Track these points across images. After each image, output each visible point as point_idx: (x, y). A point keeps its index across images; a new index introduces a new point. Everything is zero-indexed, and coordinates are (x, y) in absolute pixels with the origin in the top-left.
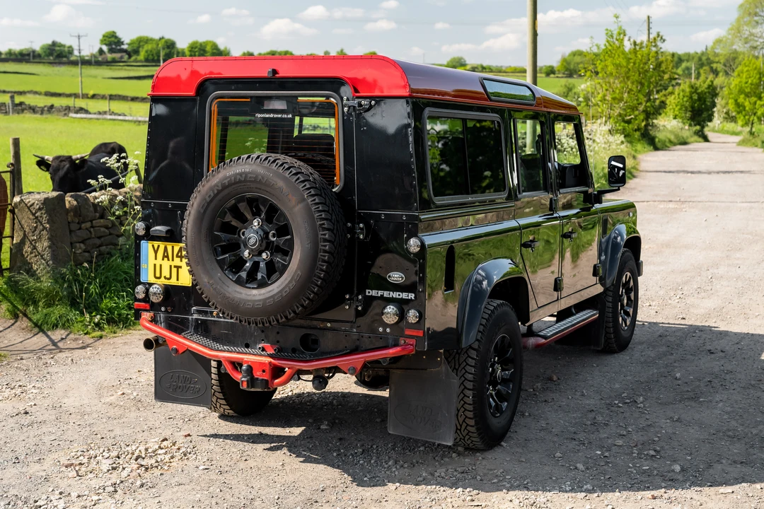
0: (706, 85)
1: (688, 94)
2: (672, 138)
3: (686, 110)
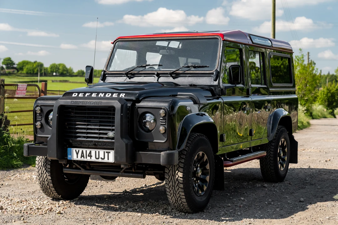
0: (335, 89)
1: (326, 93)
2: (320, 114)
3: (325, 101)
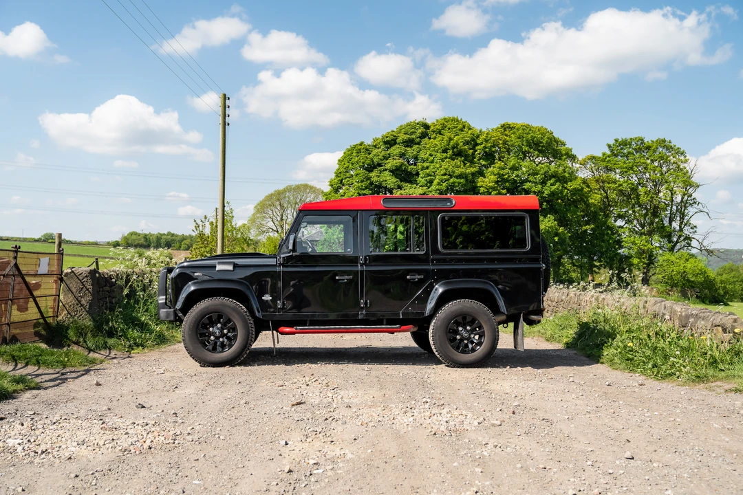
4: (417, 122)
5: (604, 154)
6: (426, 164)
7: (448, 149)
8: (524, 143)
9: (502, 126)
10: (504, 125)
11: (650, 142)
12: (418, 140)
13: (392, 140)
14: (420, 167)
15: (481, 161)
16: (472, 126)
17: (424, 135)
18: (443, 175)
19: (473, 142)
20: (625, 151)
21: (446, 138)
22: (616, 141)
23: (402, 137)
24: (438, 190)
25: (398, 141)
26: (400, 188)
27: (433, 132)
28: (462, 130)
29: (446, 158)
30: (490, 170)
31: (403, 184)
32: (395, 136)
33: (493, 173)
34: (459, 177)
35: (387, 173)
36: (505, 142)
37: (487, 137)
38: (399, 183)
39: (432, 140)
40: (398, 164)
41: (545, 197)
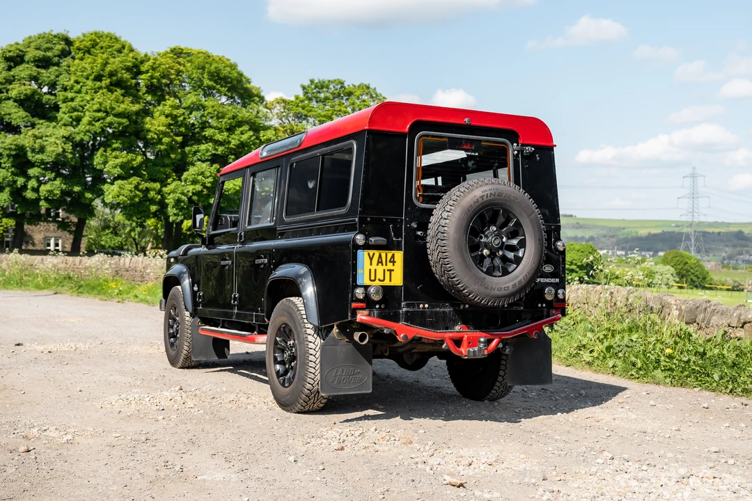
4: (54, 33)
5: (297, 98)
6: (70, 95)
7: (103, 76)
8: (205, 76)
9: (173, 51)
10: (174, 49)
11: (351, 86)
12: (56, 59)
13: (17, 56)
14: (61, 98)
15: (146, 95)
16: (134, 46)
17: (64, 54)
18: (96, 111)
19: (135, 70)
20: (322, 95)
21: (100, 61)
22: (312, 81)
23: (31, 54)
24: (88, 131)
25: (26, 58)
26: (33, 126)
27: (79, 49)
28: (120, 51)
29: (100, 88)
30: (160, 108)
31: (36, 120)
32: (22, 51)
33: (162, 113)
34: (118, 115)
35: (11, 102)
36: (179, 73)
37: (154, 63)
38: (31, 119)
39: (77, 61)
40: (29, 92)
41: (232, 148)
